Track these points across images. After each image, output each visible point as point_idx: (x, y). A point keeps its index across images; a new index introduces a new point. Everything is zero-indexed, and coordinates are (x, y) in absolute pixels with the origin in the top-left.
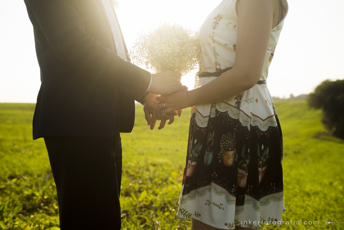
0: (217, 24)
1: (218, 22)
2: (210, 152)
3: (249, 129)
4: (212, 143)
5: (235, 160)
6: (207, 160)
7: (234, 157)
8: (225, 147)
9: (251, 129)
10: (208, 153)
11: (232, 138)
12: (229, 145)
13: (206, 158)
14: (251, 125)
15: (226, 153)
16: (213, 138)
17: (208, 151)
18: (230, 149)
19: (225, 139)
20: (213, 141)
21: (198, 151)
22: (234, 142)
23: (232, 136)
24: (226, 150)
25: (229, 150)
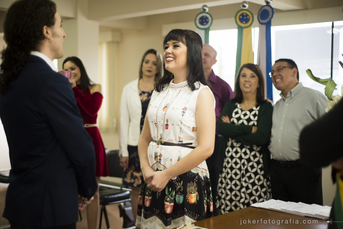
0: (185, 113)
1: (185, 112)
2: (181, 195)
3: (203, 179)
4: (182, 189)
5: (197, 199)
6: (179, 201)
7: (196, 198)
8: (189, 191)
9: (204, 178)
10: (179, 196)
11: (193, 185)
12: (192, 190)
13: (178, 199)
14: (203, 176)
15: (190, 195)
16: (182, 186)
17: (179, 195)
18: (193, 193)
19: (189, 186)
20: (182, 188)
21: (173, 196)
22: (195, 188)
23: (193, 184)
24: (190, 193)
25: (191, 193)
